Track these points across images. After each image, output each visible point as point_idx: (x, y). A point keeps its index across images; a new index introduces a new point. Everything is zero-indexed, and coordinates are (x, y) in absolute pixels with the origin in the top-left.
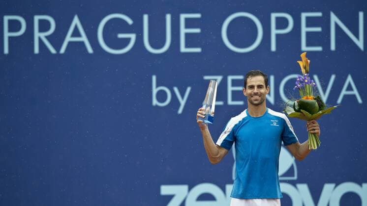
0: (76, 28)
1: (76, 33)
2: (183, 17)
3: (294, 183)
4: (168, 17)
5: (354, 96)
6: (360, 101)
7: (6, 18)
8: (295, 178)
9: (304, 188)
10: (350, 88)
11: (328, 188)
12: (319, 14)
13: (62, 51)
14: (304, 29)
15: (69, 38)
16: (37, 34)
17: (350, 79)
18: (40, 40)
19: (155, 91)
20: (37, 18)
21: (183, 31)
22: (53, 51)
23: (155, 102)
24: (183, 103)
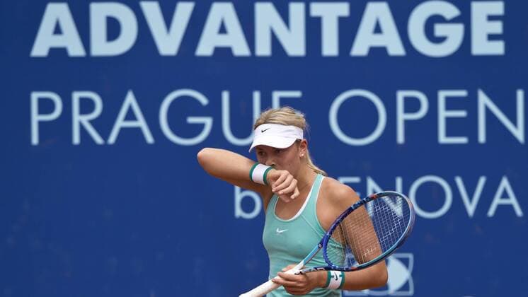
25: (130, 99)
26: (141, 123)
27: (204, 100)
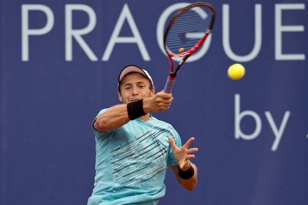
0: (126, 23)
1: (126, 31)
2: (279, 8)
4: (258, 8)
7: (26, 9)
13: (106, 57)
15: (115, 39)
18: (74, 41)
19: (238, 117)
20: (69, 8)
21: (279, 29)
22: (93, 57)
23: (238, 134)
24: (278, 134)
25: (126, 13)
26: (137, 39)
27: (203, 14)
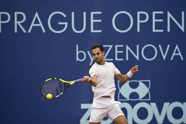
3: (149, 102)
5: (179, 56)
6: (182, 59)
8: (150, 99)
9: (154, 105)
10: (177, 52)
11: (166, 105)
12: (162, 12)
14: (154, 20)
16: (16, 22)
17: (177, 47)
